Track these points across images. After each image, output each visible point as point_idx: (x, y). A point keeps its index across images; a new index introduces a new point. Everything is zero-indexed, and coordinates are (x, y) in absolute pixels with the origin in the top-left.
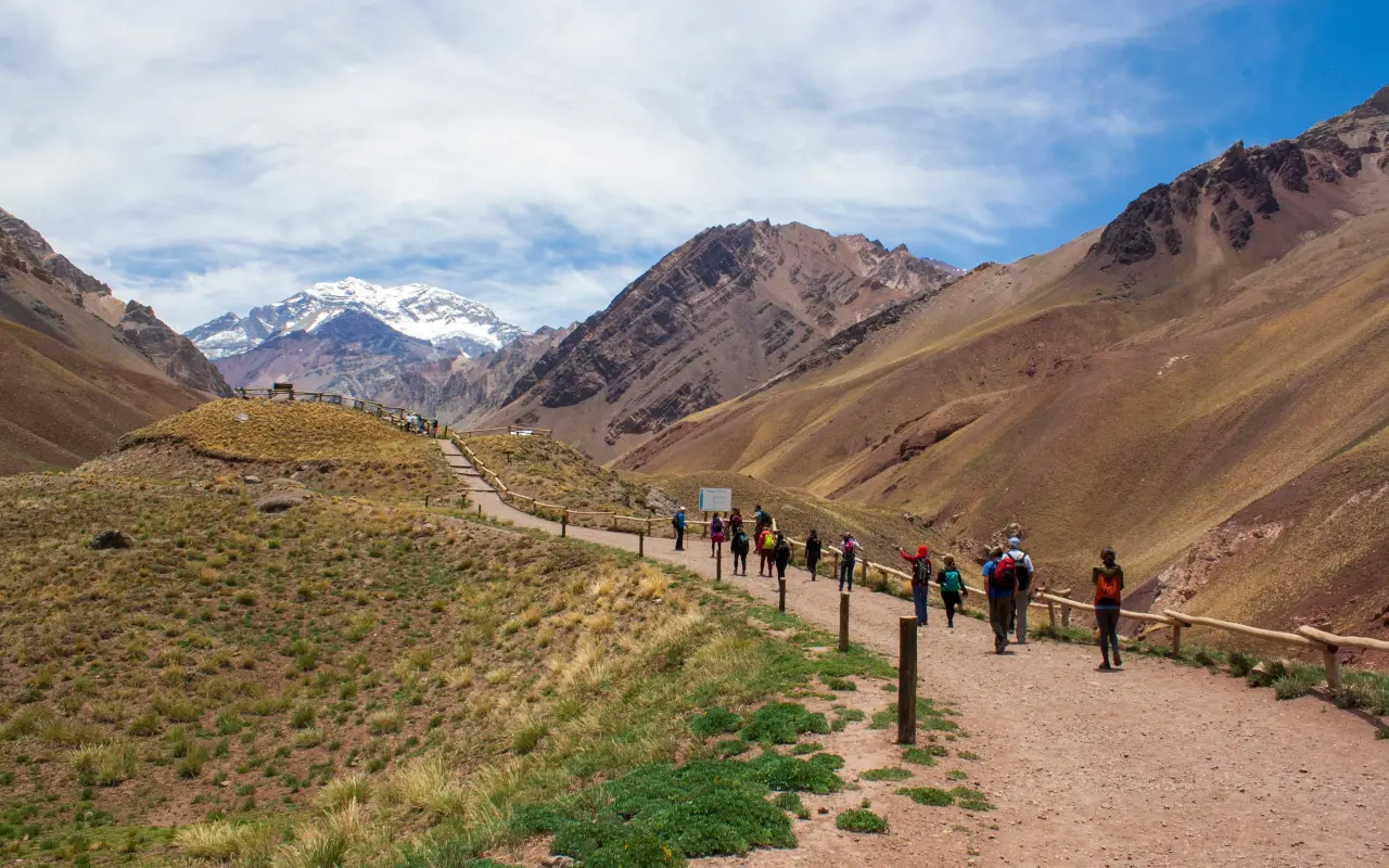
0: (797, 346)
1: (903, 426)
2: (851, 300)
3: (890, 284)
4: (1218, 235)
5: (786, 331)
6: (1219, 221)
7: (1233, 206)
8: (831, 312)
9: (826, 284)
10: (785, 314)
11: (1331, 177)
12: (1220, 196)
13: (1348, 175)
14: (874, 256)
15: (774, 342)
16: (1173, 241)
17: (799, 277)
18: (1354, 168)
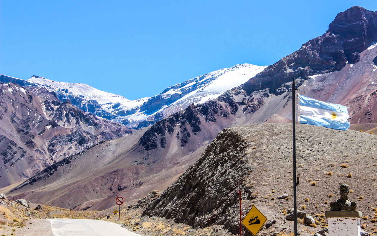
0: (19, 159)
1: (75, 207)
2: (41, 133)
3: (60, 123)
4: (178, 141)
5: (13, 152)
6: (180, 135)
7: (185, 129)
8: (33, 140)
9: (29, 123)
10: (12, 142)
11: (225, 115)
12: (182, 125)
13: (232, 114)
14: (52, 105)
15: (8, 157)
16: (163, 143)
17: (15, 119)
18: (235, 110)
